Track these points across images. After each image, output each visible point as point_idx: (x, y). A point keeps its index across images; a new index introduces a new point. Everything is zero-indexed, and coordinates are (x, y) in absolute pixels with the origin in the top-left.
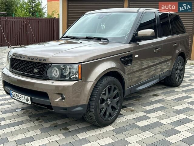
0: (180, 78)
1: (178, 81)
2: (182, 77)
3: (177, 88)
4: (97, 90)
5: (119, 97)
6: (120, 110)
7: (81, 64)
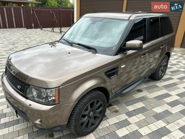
0: (163, 72)
1: (161, 75)
2: (164, 71)
3: (159, 81)
4: (77, 110)
5: (102, 107)
6: (103, 118)
7: (58, 88)
